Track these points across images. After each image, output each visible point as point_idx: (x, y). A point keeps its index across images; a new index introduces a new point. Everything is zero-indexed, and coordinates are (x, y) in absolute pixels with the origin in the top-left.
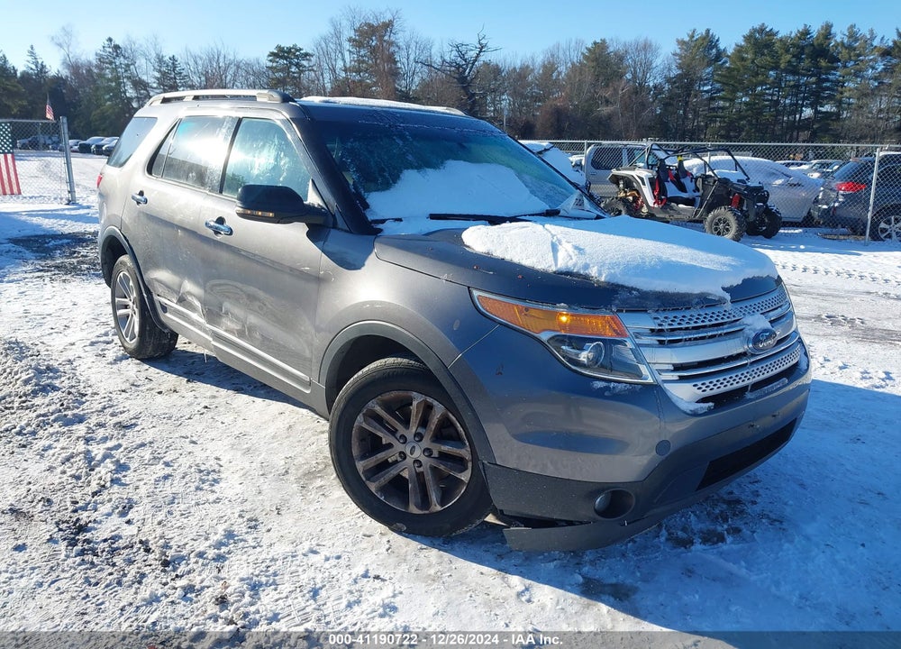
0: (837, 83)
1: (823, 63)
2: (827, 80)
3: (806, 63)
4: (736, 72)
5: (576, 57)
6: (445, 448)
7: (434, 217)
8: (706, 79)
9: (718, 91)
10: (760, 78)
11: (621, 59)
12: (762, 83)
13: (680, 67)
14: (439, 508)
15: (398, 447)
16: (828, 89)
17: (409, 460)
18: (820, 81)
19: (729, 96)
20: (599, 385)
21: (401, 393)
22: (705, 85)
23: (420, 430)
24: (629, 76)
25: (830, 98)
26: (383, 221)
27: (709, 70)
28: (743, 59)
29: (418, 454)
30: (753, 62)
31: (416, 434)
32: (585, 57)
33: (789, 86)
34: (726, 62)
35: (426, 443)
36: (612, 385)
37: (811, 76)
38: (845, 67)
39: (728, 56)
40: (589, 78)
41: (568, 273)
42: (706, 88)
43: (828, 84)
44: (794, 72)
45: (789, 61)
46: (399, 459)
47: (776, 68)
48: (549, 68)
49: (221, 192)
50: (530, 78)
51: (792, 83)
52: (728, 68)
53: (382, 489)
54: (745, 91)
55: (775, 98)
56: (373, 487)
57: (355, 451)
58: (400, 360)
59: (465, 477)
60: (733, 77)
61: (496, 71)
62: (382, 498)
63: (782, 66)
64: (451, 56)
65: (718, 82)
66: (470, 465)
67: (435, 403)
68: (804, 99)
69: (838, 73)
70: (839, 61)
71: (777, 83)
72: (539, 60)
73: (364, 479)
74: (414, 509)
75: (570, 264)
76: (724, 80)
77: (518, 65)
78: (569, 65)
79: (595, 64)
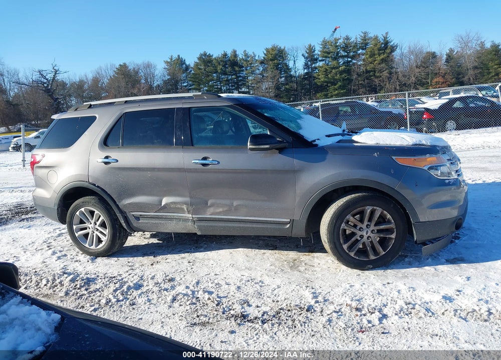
0: (244, 78)
1: (237, 69)
2: (240, 76)
3: (229, 69)
4: (198, 76)
5: (112, 73)
6: (382, 227)
8: (184, 80)
9: (191, 86)
10: (210, 78)
11: (137, 73)
12: (212, 80)
13: (169, 75)
14: (384, 253)
15: (359, 233)
16: (241, 80)
17: (365, 238)
18: (237, 77)
19: (197, 88)
20: (447, 181)
21: (361, 208)
22: (184, 83)
23: (368, 223)
24: (143, 81)
25: (244, 85)
26: (315, 141)
27: (184, 75)
28: (200, 69)
29: (369, 233)
30: (205, 70)
31: (367, 225)
32: (117, 73)
33: (224, 81)
34: (191, 71)
35: (372, 227)
36: (450, 180)
37: (233, 75)
38: (247, 70)
39: (192, 68)
40: (123, 84)
42: (185, 84)
43: (241, 78)
44: (225, 73)
45: (221, 69)
46: (359, 239)
47: (216, 72)
48: (96, 80)
50: (86, 86)
51: (225, 79)
52: (193, 74)
53: (355, 254)
54: (204, 84)
55: (219, 87)
56: (352, 254)
57: (342, 241)
58: (357, 195)
59: (393, 236)
60: (197, 78)
61: (63, 84)
62: (357, 258)
63: (219, 71)
64: (36, 77)
65: (190, 81)
66: (395, 230)
67: (378, 208)
68: (232, 86)
69: (244, 73)
70: (243, 67)
71: (219, 79)
72: (90, 76)
73: (348, 252)
74: (372, 257)
76: (192, 79)
77: (78, 80)
78: (109, 77)
79: (123, 76)
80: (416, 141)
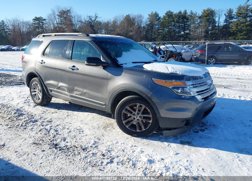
0: (189, 25)
1: (185, 20)
2: (186, 24)
3: (181, 20)
4: (164, 23)
5: (122, 19)
6: (145, 116)
7: (133, 63)
8: (157, 25)
9: (160, 28)
10: (170, 24)
11: (134, 19)
12: (171, 25)
13: (149, 21)
14: (144, 130)
15: (133, 117)
16: (187, 27)
17: (136, 119)
18: (185, 25)
19: (163, 29)
20: (183, 97)
21: (134, 104)
22: (156, 26)
23: (138, 112)
24: (136, 24)
25: (188, 29)
26: (122, 64)
27: (157, 22)
28: (165, 19)
29: (138, 118)
30: (168, 20)
31: (137, 113)
32: (124, 19)
33: (177, 26)
34: (161, 20)
35: (140, 115)
36: (186, 97)
37: (182, 23)
38: (191, 21)
39: (162, 19)
40: (126, 25)
41: (172, 73)
42: (157, 27)
43: (187, 26)
44: (178, 22)
45: (177, 20)
46: (133, 119)
47: (174, 21)
48: (115, 22)
49: (71, 59)
50: (110, 25)
51: (178, 25)
52: (162, 22)
53: (129, 127)
54: (166, 27)
55: (174, 29)
56: (127, 127)
57: (122, 119)
58: (133, 96)
59: (151, 121)
60: (163, 24)
61: (100, 23)
62: (130, 129)
63: (175, 21)
64: (88, 19)
65: (160, 25)
66: (152, 119)
67: (143, 105)
68: (181, 29)
69: (189, 23)
70: (189, 20)
71: (174, 25)
72: (112, 20)
73: (125, 125)
74: (138, 131)
75: (172, 71)
76: (161, 25)
77: (106, 21)
78: (120, 21)
79: (127, 21)
80: (173, 71)
